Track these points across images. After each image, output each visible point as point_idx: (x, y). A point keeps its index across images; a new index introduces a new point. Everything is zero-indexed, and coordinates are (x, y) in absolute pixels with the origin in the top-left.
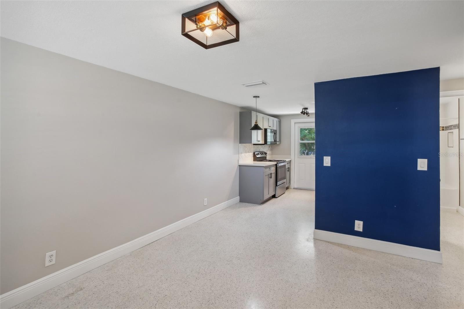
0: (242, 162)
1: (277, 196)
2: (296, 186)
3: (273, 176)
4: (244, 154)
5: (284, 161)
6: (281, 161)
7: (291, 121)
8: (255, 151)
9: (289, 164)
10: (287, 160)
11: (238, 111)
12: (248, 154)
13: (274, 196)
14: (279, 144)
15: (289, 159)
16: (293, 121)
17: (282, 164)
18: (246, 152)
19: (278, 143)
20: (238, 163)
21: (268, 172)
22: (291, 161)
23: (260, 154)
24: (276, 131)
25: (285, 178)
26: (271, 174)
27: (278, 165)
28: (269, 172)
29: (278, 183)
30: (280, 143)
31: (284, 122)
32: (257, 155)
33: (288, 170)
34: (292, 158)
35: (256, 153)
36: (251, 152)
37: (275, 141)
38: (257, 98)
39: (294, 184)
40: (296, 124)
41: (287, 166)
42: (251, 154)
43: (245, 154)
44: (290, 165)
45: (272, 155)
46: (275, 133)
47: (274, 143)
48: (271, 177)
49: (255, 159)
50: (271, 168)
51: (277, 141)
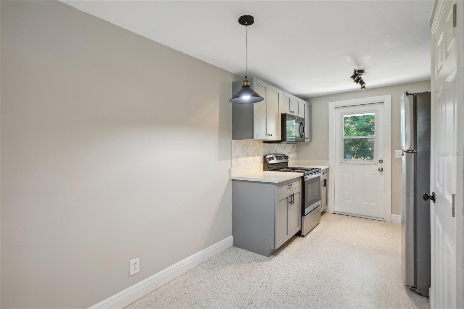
0: (239, 174)
1: (303, 233)
2: (337, 210)
3: (297, 199)
4: (243, 159)
5: (317, 171)
6: (312, 169)
7: (328, 103)
8: (267, 153)
9: (326, 174)
10: (323, 168)
11: (231, 80)
12: (251, 159)
13: (299, 234)
14: (309, 143)
15: (326, 165)
16: (332, 105)
17: (314, 176)
18: (247, 155)
19: (306, 140)
20: (230, 176)
21: (286, 192)
22: (328, 168)
23: (274, 157)
24: (303, 119)
25: (318, 199)
26: (292, 196)
27: (307, 177)
28: (288, 192)
29: (307, 211)
30: (311, 141)
31: (317, 106)
32: (270, 160)
33: (323, 184)
34: (331, 163)
35: (268, 157)
36: (258, 155)
37: (301, 137)
38: (247, 26)
39: (334, 205)
40: (337, 110)
41: (322, 179)
42: (259, 159)
43: (246, 158)
44: (328, 175)
45: (297, 159)
46: (301, 123)
47: (300, 140)
48: (292, 202)
49: (267, 166)
50: (293, 184)
51: (305, 137)
